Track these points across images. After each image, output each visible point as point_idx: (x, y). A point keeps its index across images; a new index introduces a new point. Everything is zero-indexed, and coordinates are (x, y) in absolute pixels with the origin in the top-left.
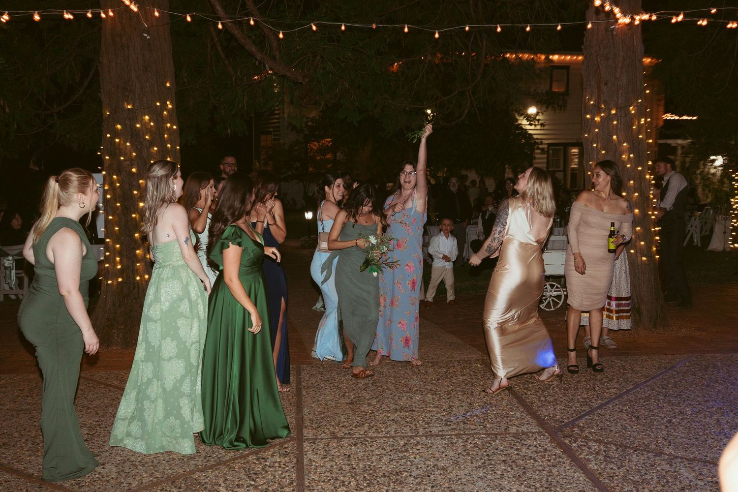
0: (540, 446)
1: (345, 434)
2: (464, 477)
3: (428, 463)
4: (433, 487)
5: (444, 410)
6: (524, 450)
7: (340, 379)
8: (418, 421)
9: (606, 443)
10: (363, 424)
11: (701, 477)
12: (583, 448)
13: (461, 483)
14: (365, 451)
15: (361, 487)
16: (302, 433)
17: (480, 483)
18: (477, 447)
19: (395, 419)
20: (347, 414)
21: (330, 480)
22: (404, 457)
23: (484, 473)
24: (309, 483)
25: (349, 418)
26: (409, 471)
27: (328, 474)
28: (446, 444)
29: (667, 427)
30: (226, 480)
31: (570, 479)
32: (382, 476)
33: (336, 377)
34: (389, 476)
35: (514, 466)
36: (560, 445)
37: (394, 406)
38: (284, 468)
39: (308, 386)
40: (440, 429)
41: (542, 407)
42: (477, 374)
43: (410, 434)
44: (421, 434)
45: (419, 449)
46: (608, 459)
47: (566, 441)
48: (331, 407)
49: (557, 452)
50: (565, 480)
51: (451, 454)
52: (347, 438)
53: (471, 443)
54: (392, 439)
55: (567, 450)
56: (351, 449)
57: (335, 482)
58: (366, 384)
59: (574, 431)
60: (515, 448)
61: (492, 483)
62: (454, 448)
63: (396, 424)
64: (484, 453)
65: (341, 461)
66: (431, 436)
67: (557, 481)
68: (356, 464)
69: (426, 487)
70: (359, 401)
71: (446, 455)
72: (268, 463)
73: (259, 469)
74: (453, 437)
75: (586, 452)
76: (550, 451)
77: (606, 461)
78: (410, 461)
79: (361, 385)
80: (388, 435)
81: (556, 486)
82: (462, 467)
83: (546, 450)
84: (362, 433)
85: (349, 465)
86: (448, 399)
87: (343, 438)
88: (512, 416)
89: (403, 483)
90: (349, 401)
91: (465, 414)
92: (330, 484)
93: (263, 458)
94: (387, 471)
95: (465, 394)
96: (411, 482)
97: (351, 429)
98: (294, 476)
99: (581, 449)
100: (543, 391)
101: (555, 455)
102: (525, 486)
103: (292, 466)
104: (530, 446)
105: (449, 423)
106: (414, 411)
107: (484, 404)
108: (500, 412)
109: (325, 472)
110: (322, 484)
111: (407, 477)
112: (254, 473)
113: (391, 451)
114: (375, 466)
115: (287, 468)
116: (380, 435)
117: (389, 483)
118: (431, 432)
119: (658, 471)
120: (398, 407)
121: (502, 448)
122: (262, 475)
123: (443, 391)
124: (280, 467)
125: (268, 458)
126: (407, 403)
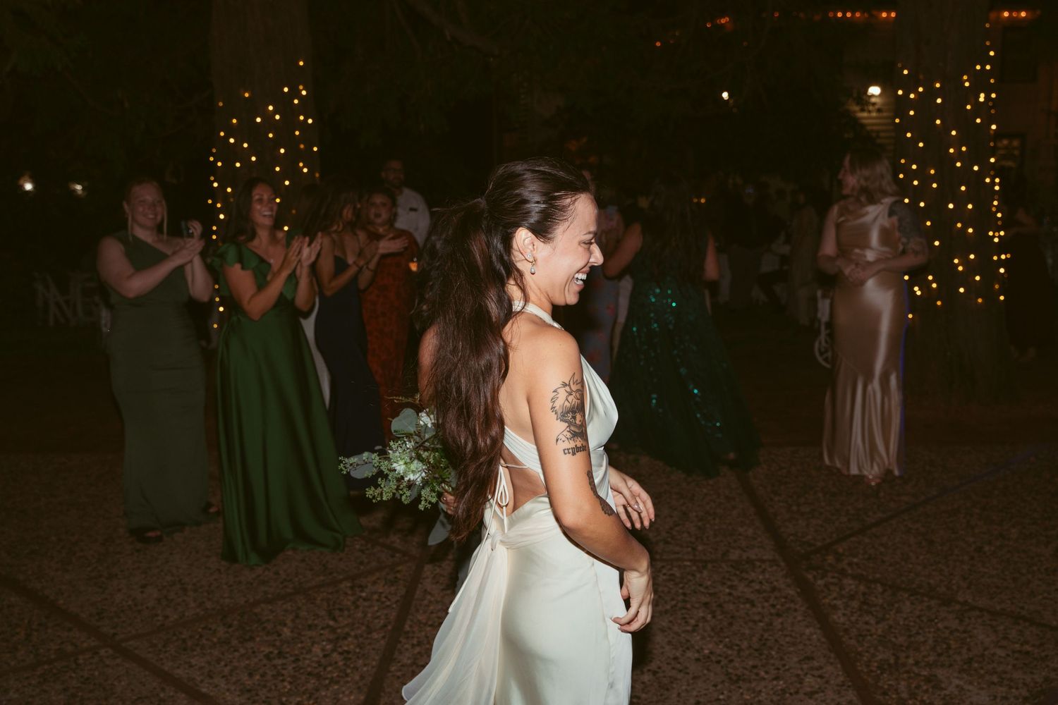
6: (740, 588)
11: (1005, 643)
12: (832, 588)
23: (671, 622)
29: (972, 558)
30: (297, 617)
31: (796, 638)
36: (799, 582)
38: (383, 602)
46: (865, 607)
47: (810, 576)
49: (791, 592)
50: (788, 639)
55: (807, 591)
60: (729, 583)
67: (776, 641)
72: (364, 594)
73: (348, 603)
75: (834, 596)
76: (781, 591)
77: (861, 610)
81: (771, 648)
83: (774, 589)
88: (740, 535)
93: (360, 586)
98: (393, 616)
99: (829, 590)
101: (786, 598)
102: (726, 646)
103: (396, 599)
107: (706, 514)
112: (339, 609)
115: (388, 603)
119: (938, 629)
121: (709, 582)
122: (349, 611)
124: (378, 600)
125: (367, 587)
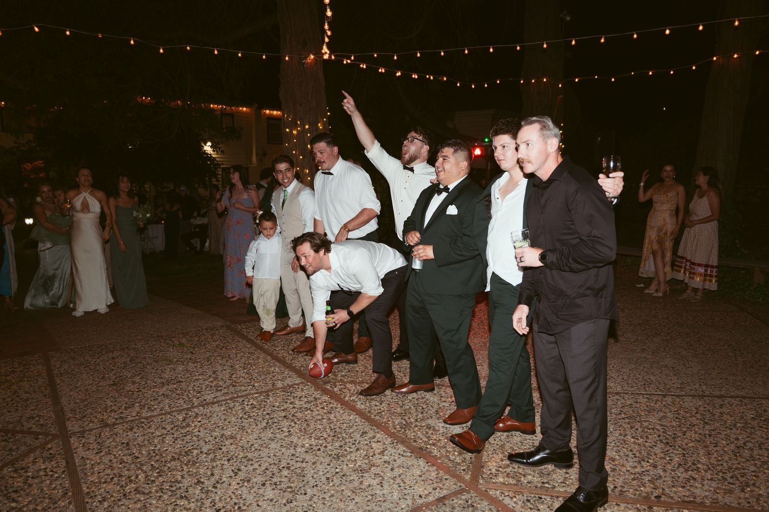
0: (309, 396)
1: (117, 419)
2: (255, 441)
3: (215, 434)
4: (229, 460)
5: (210, 376)
6: (297, 402)
7: (95, 362)
8: (189, 392)
9: (359, 383)
10: (133, 405)
13: (256, 449)
14: (144, 435)
15: (152, 479)
16: (65, 427)
17: (273, 445)
18: (255, 407)
19: (165, 393)
20: (112, 396)
21: (113, 478)
22: (188, 433)
23: (272, 433)
24: (88, 488)
25: (116, 401)
26: (198, 447)
27: (109, 471)
28: (224, 410)
31: (349, 423)
32: (171, 460)
33: (90, 359)
34: (178, 459)
35: (296, 420)
36: (325, 392)
37: (160, 381)
38: (52, 476)
39: (61, 374)
40: (213, 396)
41: (294, 360)
42: (227, 339)
43: (185, 406)
44: (196, 404)
45: (200, 422)
47: (328, 387)
48: (93, 392)
49: (325, 398)
50: (345, 425)
51: (233, 419)
52: (119, 424)
53: (248, 405)
54: (169, 416)
55: (333, 396)
56: (128, 435)
57: (119, 480)
58: (125, 363)
59: (330, 376)
60: (289, 401)
61: (284, 442)
62: (234, 412)
63: (168, 398)
64: (264, 413)
65: (120, 452)
66: (208, 404)
67: (339, 427)
68: (138, 451)
69: (222, 462)
70: (122, 380)
71: (229, 422)
72: (30, 474)
73: (19, 484)
74: (229, 401)
75: (348, 395)
76: (319, 399)
78: (195, 436)
79: (119, 364)
80: (164, 412)
81: (341, 433)
82: (249, 431)
83: (316, 399)
84: (134, 414)
85: (131, 455)
86: (209, 365)
87: (114, 424)
88: (273, 372)
89: (197, 463)
90: (111, 382)
91: (231, 377)
92: (114, 484)
93: (23, 468)
94: (175, 453)
95: (223, 358)
96: (205, 460)
97: (122, 413)
98: (67, 484)
99: (343, 392)
100: (288, 346)
101: (325, 402)
103: (62, 470)
104: (301, 397)
105: (219, 388)
106: (181, 382)
107: (244, 364)
108: (261, 369)
109: (105, 470)
110: (105, 485)
111: (198, 455)
112: (14, 491)
113: (172, 429)
114: (160, 449)
115: (56, 475)
116: (155, 413)
117: (182, 467)
118: (205, 400)
120: (163, 380)
121: (277, 404)
122: (25, 491)
123: (202, 359)
124: (46, 475)
125: (29, 467)
126: (171, 375)
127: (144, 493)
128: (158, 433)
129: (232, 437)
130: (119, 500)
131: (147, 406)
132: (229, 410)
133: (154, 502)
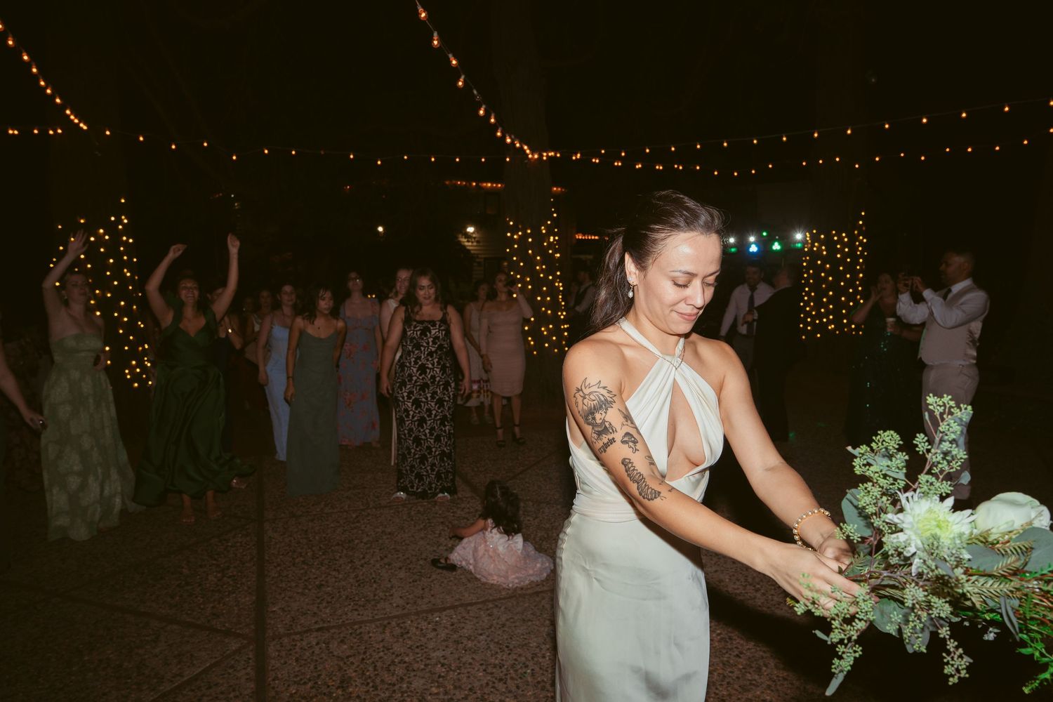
0: (471, 507)
1: (303, 512)
2: (408, 538)
3: (377, 530)
6: (458, 512)
8: (369, 496)
10: (320, 503)
13: (406, 544)
14: (321, 526)
15: (318, 556)
16: (263, 515)
18: (419, 513)
19: (349, 496)
21: (289, 553)
22: (356, 527)
23: (425, 534)
24: (269, 557)
26: (360, 538)
27: (287, 548)
28: (392, 513)
32: (336, 545)
34: (342, 545)
37: (348, 485)
38: (245, 547)
39: (269, 474)
41: (474, 476)
43: (362, 507)
44: (371, 506)
45: (369, 520)
46: (526, 513)
51: (397, 521)
52: (304, 516)
53: (414, 511)
54: (345, 513)
56: (308, 525)
57: (293, 554)
60: (450, 510)
62: (400, 516)
63: (350, 500)
65: (299, 536)
68: (313, 537)
69: (375, 550)
71: (393, 523)
72: (230, 544)
73: (221, 550)
77: (524, 514)
78: (361, 530)
80: (342, 510)
82: (407, 530)
84: (318, 510)
85: (306, 539)
87: (301, 516)
89: (355, 549)
92: (289, 556)
93: (226, 540)
94: (340, 541)
96: (362, 547)
98: (255, 553)
103: (253, 544)
104: (464, 508)
106: (366, 488)
109: (284, 547)
110: (281, 557)
111: (358, 543)
113: (344, 523)
114: (330, 537)
115: (248, 547)
117: (342, 551)
120: (351, 486)
122: (224, 554)
124: (241, 546)
125: (230, 540)
126: (360, 482)
127: (308, 564)
128: (332, 525)
129: (390, 534)
130: (289, 567)
131: (330, 505)
132: (397, 514)
133: (313, 570)
